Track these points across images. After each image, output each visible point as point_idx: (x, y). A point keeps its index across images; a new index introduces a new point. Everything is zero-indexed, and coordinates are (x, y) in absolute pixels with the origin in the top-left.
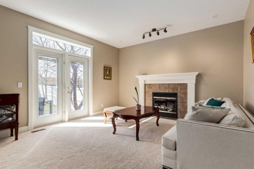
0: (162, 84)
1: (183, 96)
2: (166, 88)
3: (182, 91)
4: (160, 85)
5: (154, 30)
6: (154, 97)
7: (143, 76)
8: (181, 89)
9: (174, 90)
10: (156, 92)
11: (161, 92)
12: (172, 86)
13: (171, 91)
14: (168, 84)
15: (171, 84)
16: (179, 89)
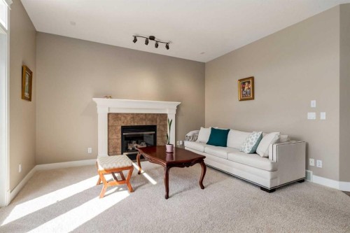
0: (137, 114)
1: (163, 129)
2: (142, 119)
3: (162, 123)
4: (134, 116)
5: (152, 38)
6: (124, 134)
7: (106, 99)
8: (161, 121)
9: (152, 121)
10: (129, 125)
11: (136, 124)
12: (150, 117)
13: (149, 123)
14: (146, 114)
15: (149, 114)
16: (158, 121)
